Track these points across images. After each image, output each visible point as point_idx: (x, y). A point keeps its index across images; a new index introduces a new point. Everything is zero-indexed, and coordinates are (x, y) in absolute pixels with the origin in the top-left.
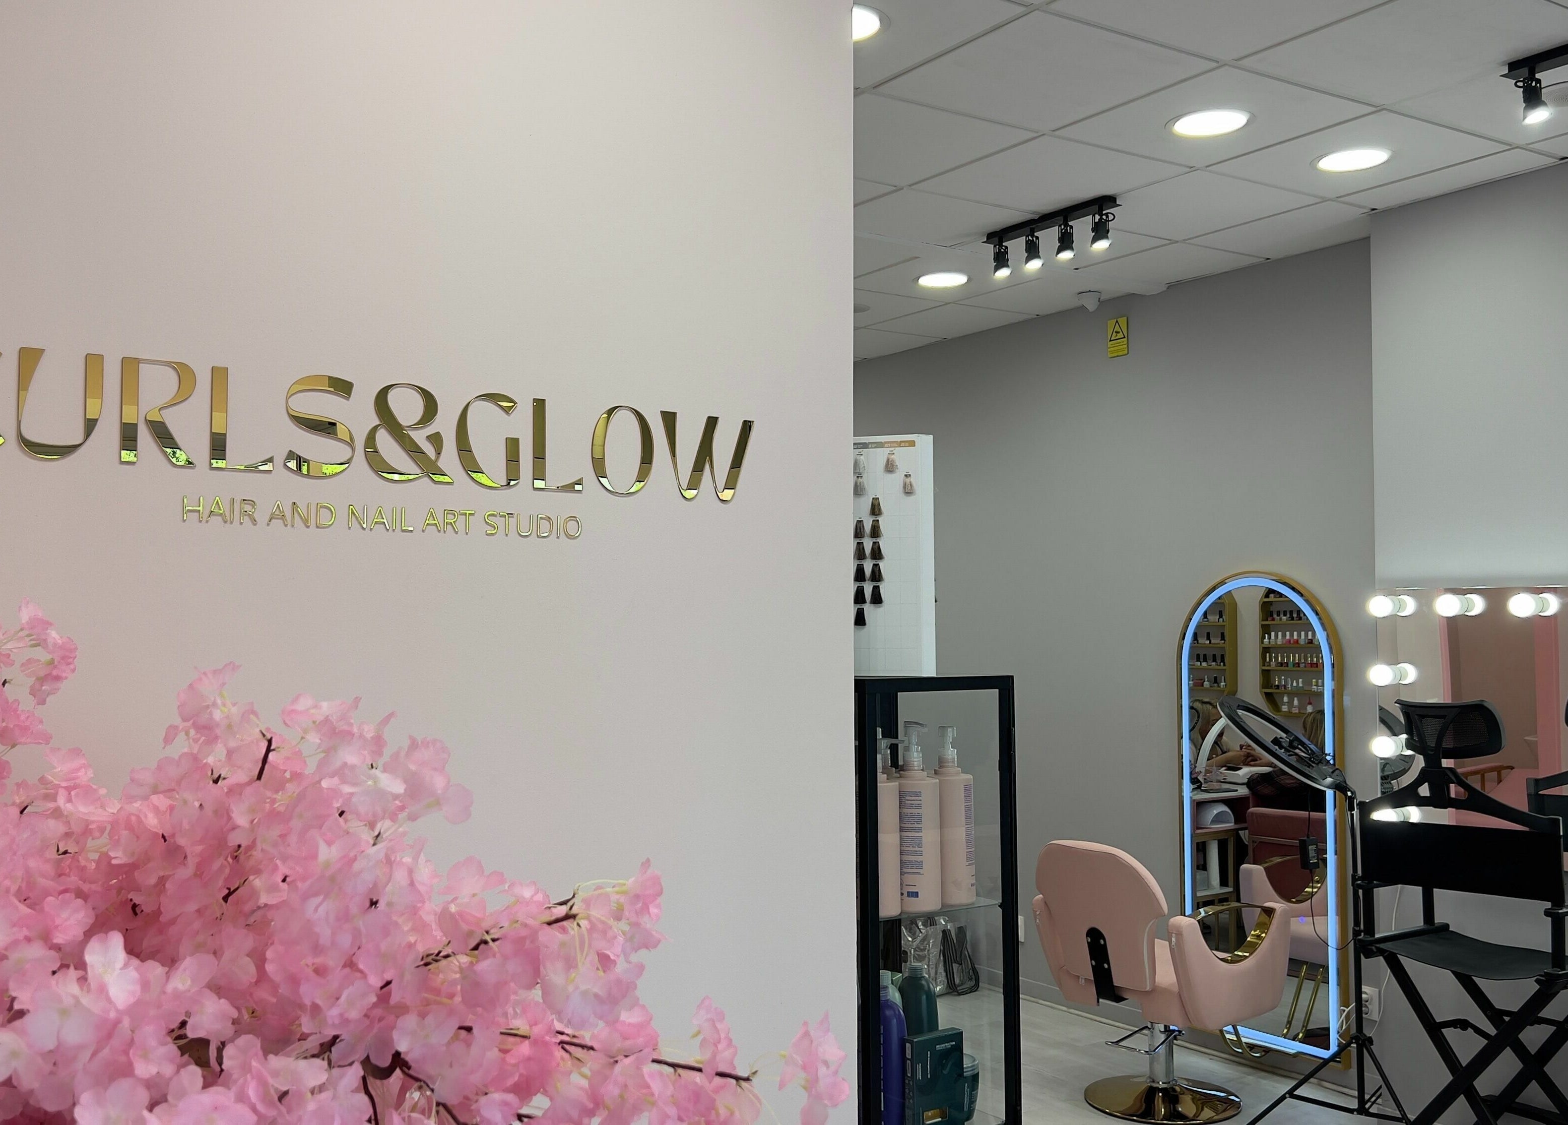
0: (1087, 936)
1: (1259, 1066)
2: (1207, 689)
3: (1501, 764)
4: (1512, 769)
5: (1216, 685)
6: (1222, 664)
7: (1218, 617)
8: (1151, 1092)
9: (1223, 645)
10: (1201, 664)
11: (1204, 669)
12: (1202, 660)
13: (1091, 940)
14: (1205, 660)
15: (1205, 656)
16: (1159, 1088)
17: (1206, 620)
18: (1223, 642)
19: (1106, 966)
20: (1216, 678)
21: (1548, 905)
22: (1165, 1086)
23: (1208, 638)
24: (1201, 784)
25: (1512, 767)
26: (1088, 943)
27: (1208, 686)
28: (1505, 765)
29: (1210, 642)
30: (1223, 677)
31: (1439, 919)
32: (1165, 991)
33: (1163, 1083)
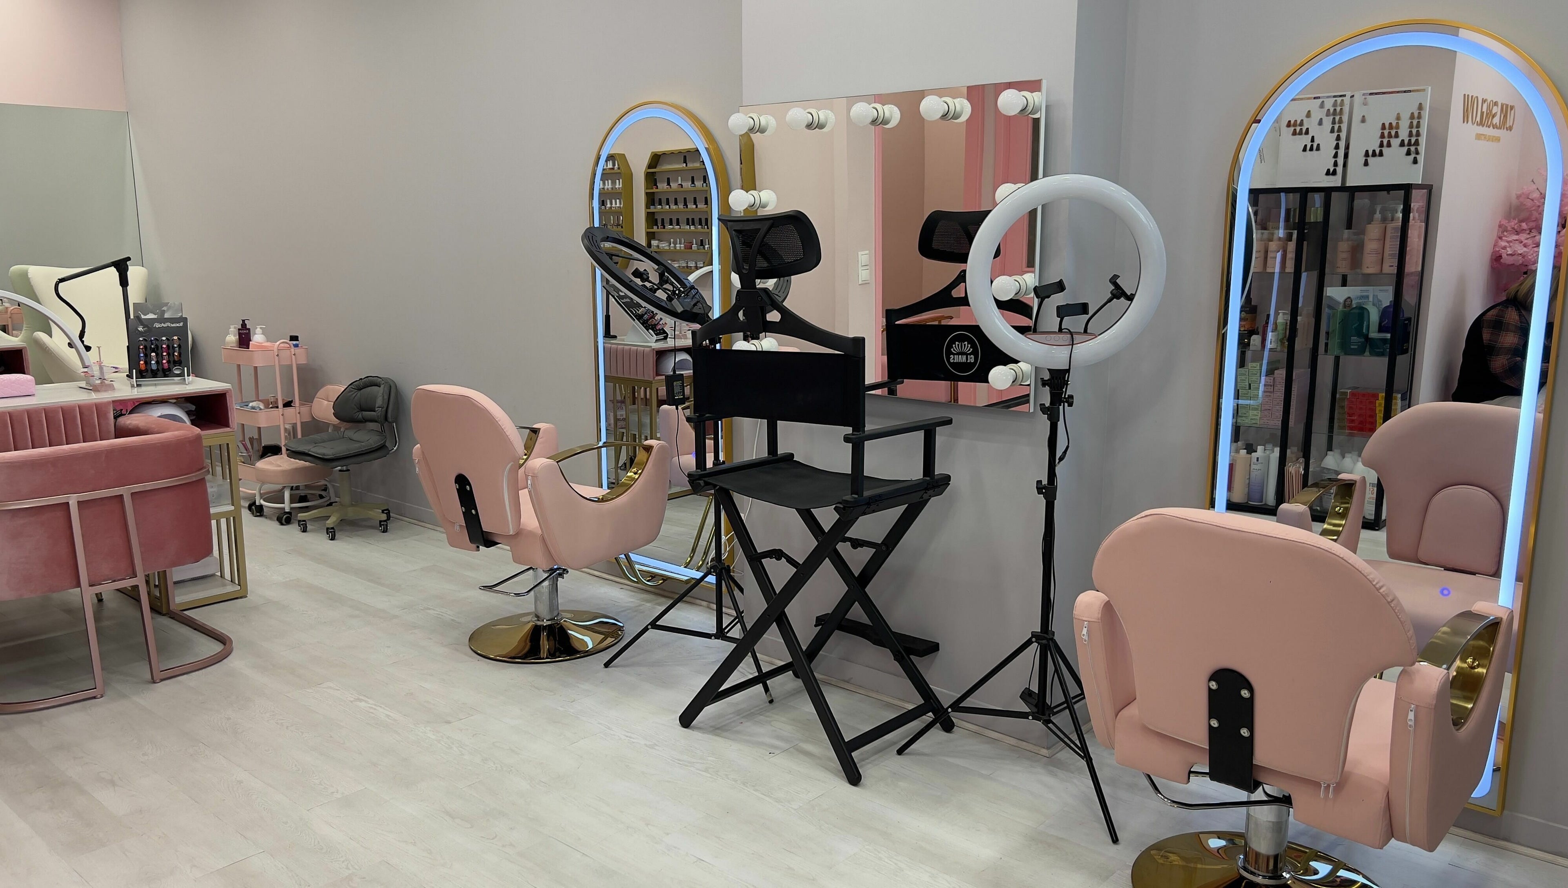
0: (456, 483)
1: (661, 592)
2: (694, 252)
3: (943, 315)
4: (951, 319)
5: (702, 247)
6: (706, 227)
7: (702, 183)
8: (536, 631)
9: (707, 209)
10: (690, 228)
11: (693, 232)
12: (690, 224)
13: (459, 486)
14: (693, 224)
15: (693, 219)
16: (543, 625)
17: (693, 185)
18: (706, 206)
19: (473, 512)
20: (702, 241)
21: (849, 430)
22: (549, 623)
23: (695, 203)
24: (668, 335)
25: (951, 317)
26: (457, 489)
27: (696, 249)
28: (945, 316)
29: (697, 207)
30: (707, 240)
31: (781, 450)
32: (531, 534)
33: (547, 620)
